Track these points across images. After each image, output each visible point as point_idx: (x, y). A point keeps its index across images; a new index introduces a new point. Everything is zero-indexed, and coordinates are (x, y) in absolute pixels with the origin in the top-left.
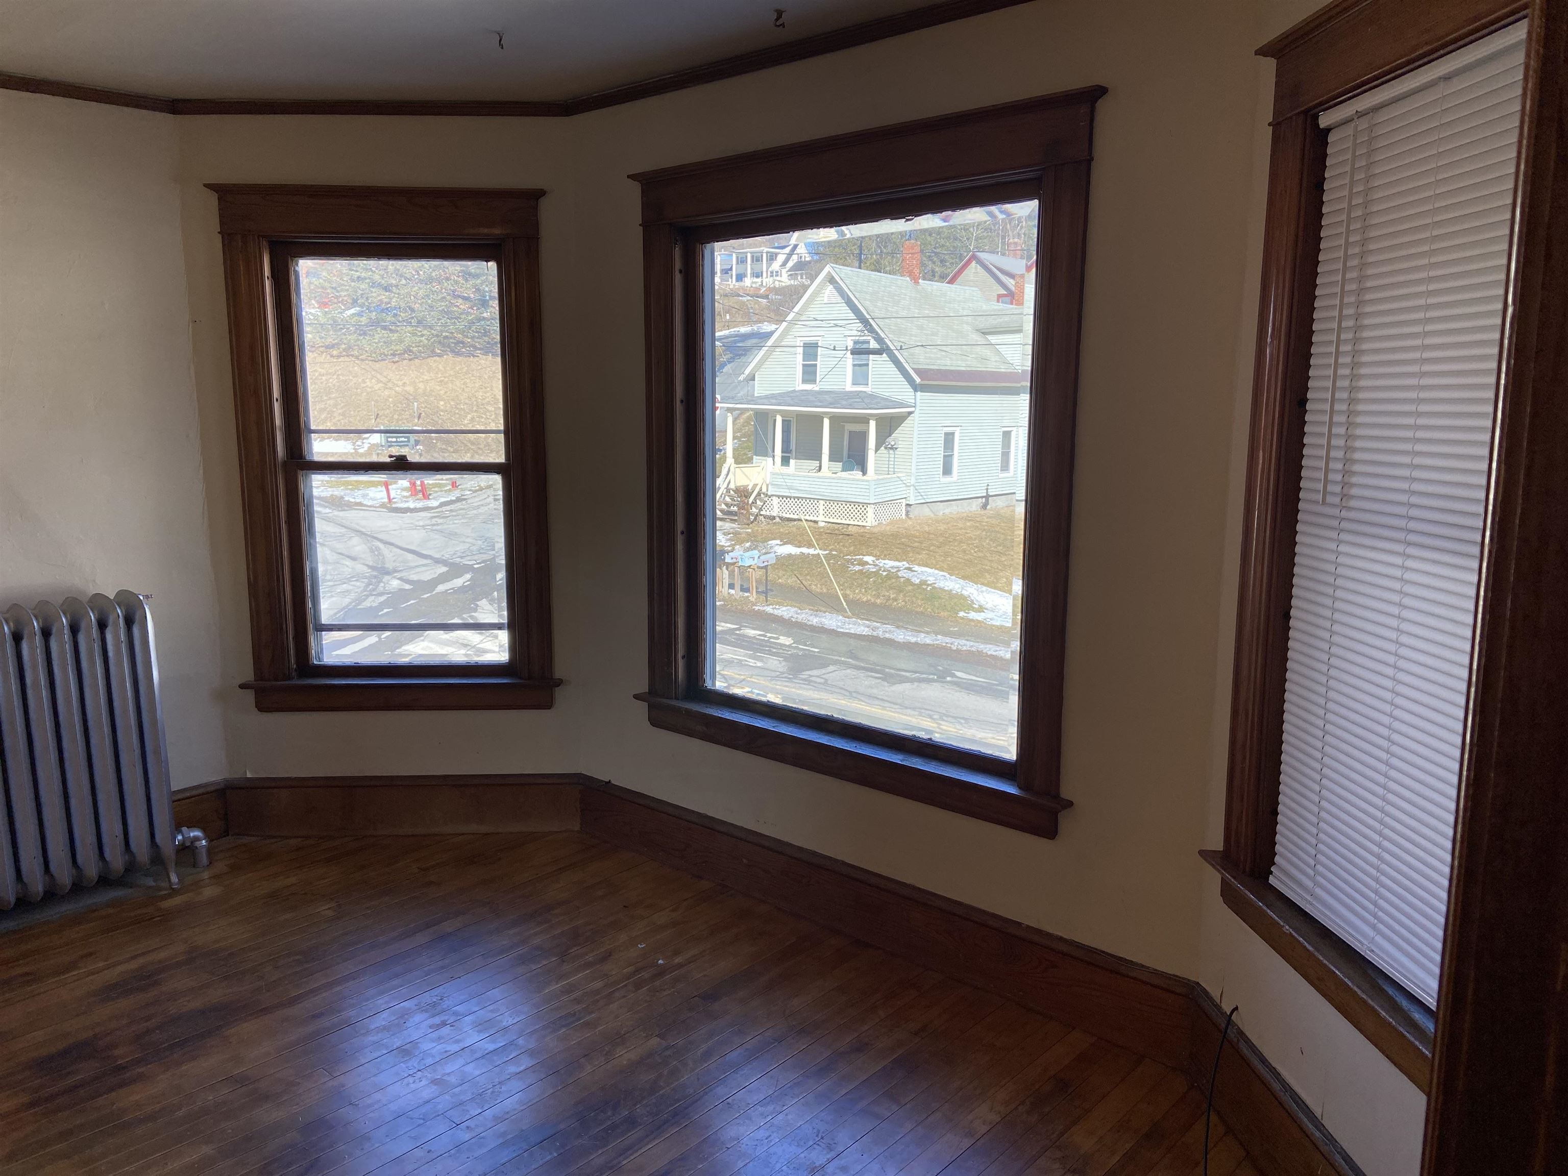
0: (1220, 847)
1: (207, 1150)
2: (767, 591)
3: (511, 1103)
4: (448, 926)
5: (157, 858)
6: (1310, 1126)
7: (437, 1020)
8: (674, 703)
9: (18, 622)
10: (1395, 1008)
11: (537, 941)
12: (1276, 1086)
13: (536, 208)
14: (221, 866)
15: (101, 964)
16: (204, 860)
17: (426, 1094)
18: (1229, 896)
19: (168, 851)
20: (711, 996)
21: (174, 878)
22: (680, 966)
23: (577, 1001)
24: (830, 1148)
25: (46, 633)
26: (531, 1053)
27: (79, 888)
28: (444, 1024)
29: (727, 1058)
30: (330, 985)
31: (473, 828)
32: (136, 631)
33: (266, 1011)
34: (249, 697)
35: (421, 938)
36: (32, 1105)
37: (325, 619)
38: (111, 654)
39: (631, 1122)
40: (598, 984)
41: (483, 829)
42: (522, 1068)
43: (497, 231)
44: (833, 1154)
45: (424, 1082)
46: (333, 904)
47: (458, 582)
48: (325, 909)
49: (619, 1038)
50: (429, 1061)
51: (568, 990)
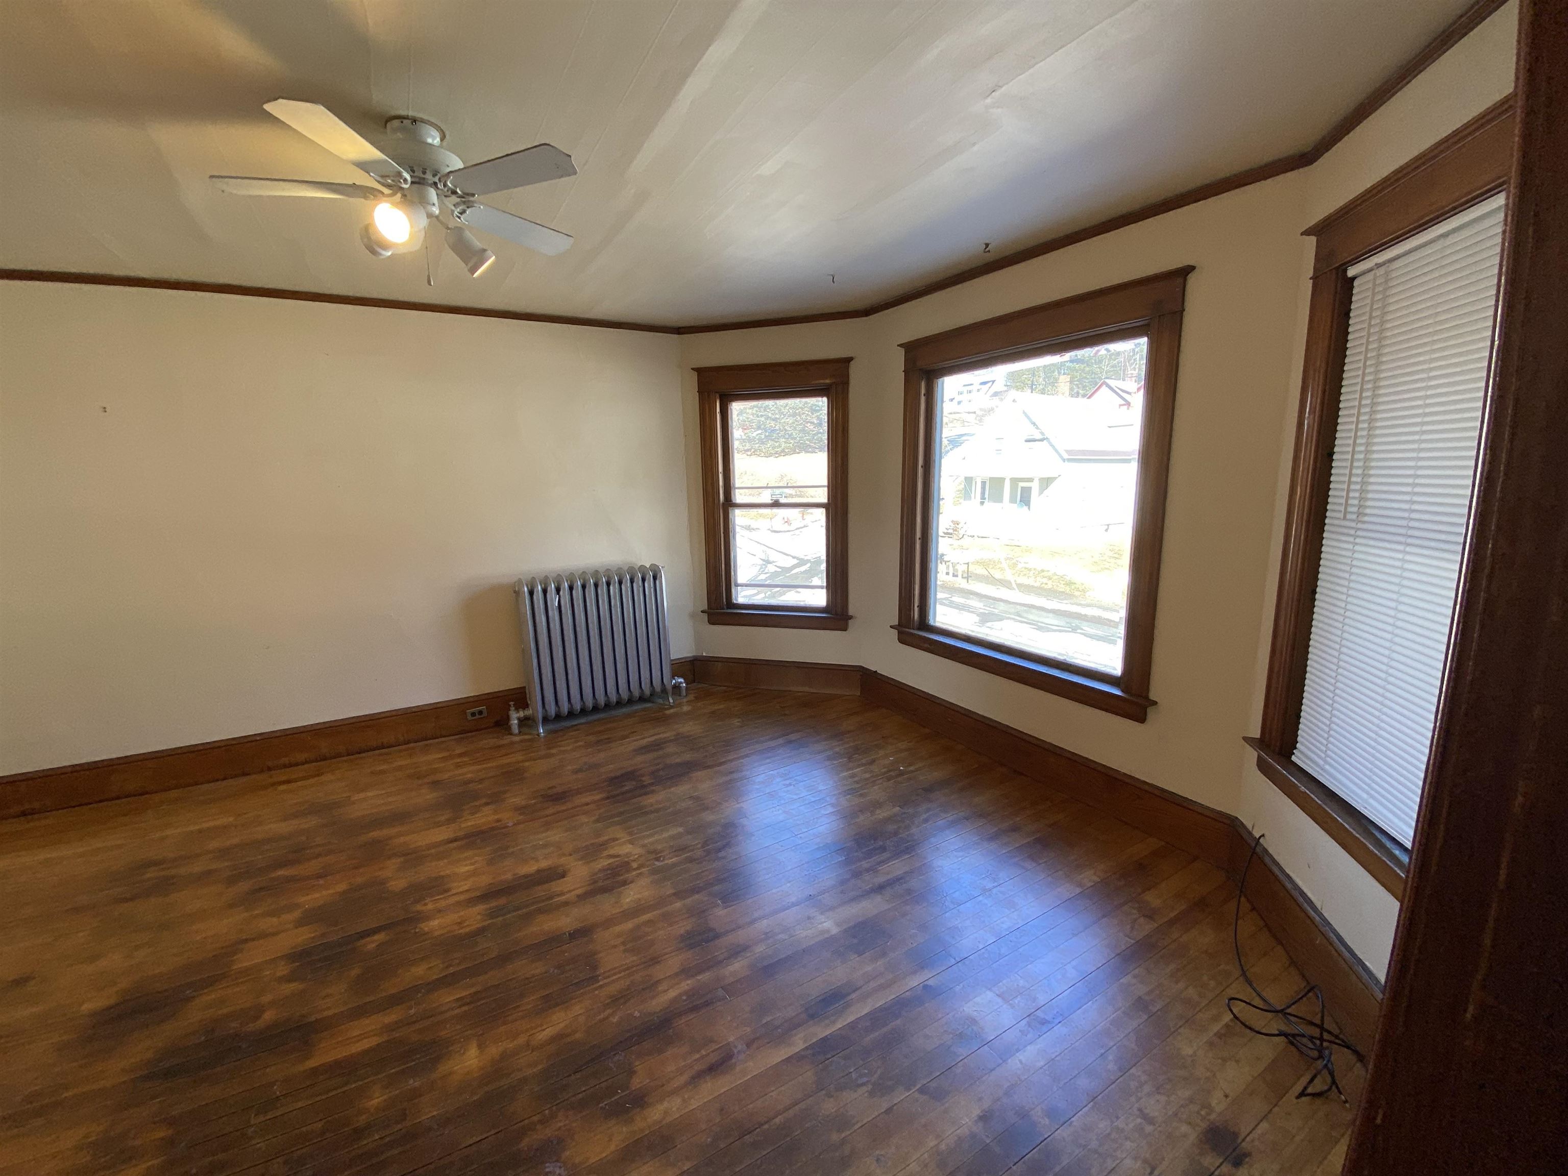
0: (1258, 736)
1: (681, 830)
2: (968, 576)
3: (822, 829)
4: (793, 737)
5: (664, 690)
6: (1313, 913)
7: (788, 782)
8: (912, 631)
9: (609, 577)
10: (1381, 846)
11: (837, 749)
12: (1289, 886)
13: (848, 368)
14: (691, 697)
15: (638, 737)
16: (684, 693)
17: (781, 818)
18: (1262, 766)
19: (669, 687)
20: (929, 789)
21: (671, 701)
22: (912, 772)
23: (857, 782)
24: (994, 880)
25: (620, 583)
26: (832, 805)
27: (630, 701)
28: (790, 784)
29: (937, 823)
30: (738, 758)
31: (806, 689)
32: (657, 582)
33: (709, 767)
34: (705, 616)
35: (781, 741)
36: (608, 798)
37: (740, 581)
38: (647, 593)
39: (883, 849)
40: (867, 775)
41: (812, 690)
42: (828, 812)
43: (828, 381)
44: (996, 884)
45: (780, 811)
46: (740, 720)
47: (803, 569)
48: (736, 722)
49: (877, 805)
50: (783, 802)
51: (852, 776)
